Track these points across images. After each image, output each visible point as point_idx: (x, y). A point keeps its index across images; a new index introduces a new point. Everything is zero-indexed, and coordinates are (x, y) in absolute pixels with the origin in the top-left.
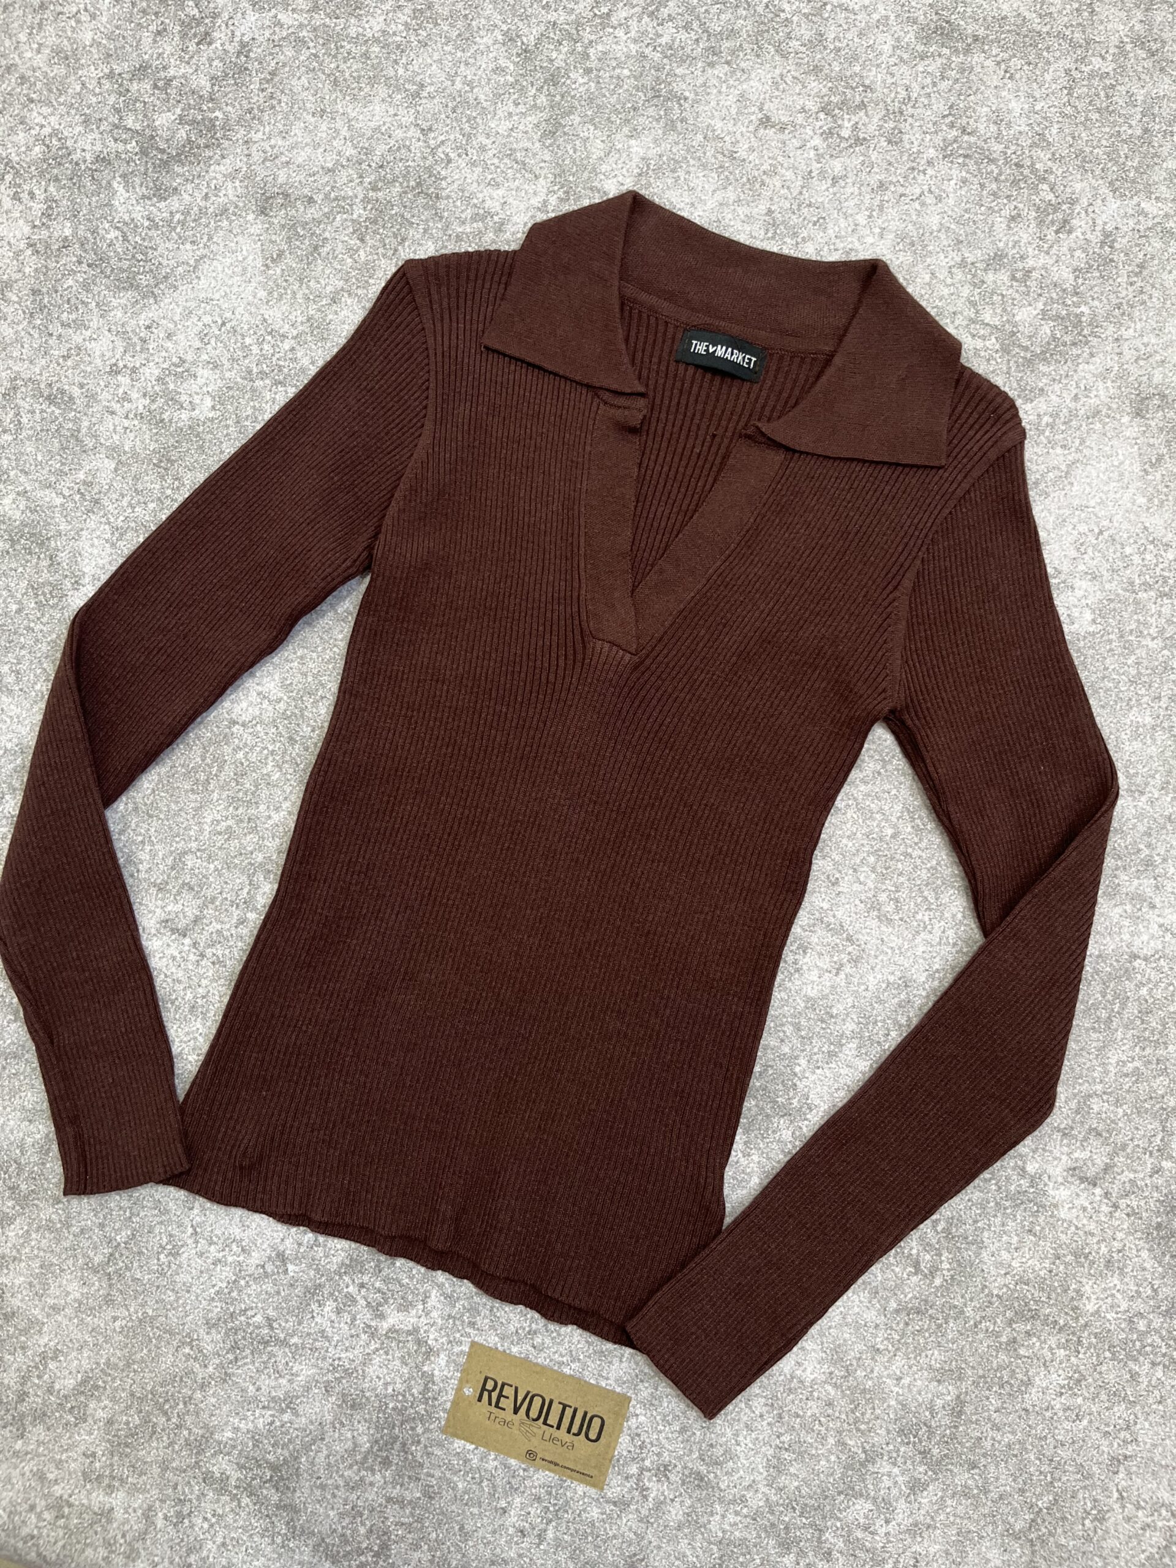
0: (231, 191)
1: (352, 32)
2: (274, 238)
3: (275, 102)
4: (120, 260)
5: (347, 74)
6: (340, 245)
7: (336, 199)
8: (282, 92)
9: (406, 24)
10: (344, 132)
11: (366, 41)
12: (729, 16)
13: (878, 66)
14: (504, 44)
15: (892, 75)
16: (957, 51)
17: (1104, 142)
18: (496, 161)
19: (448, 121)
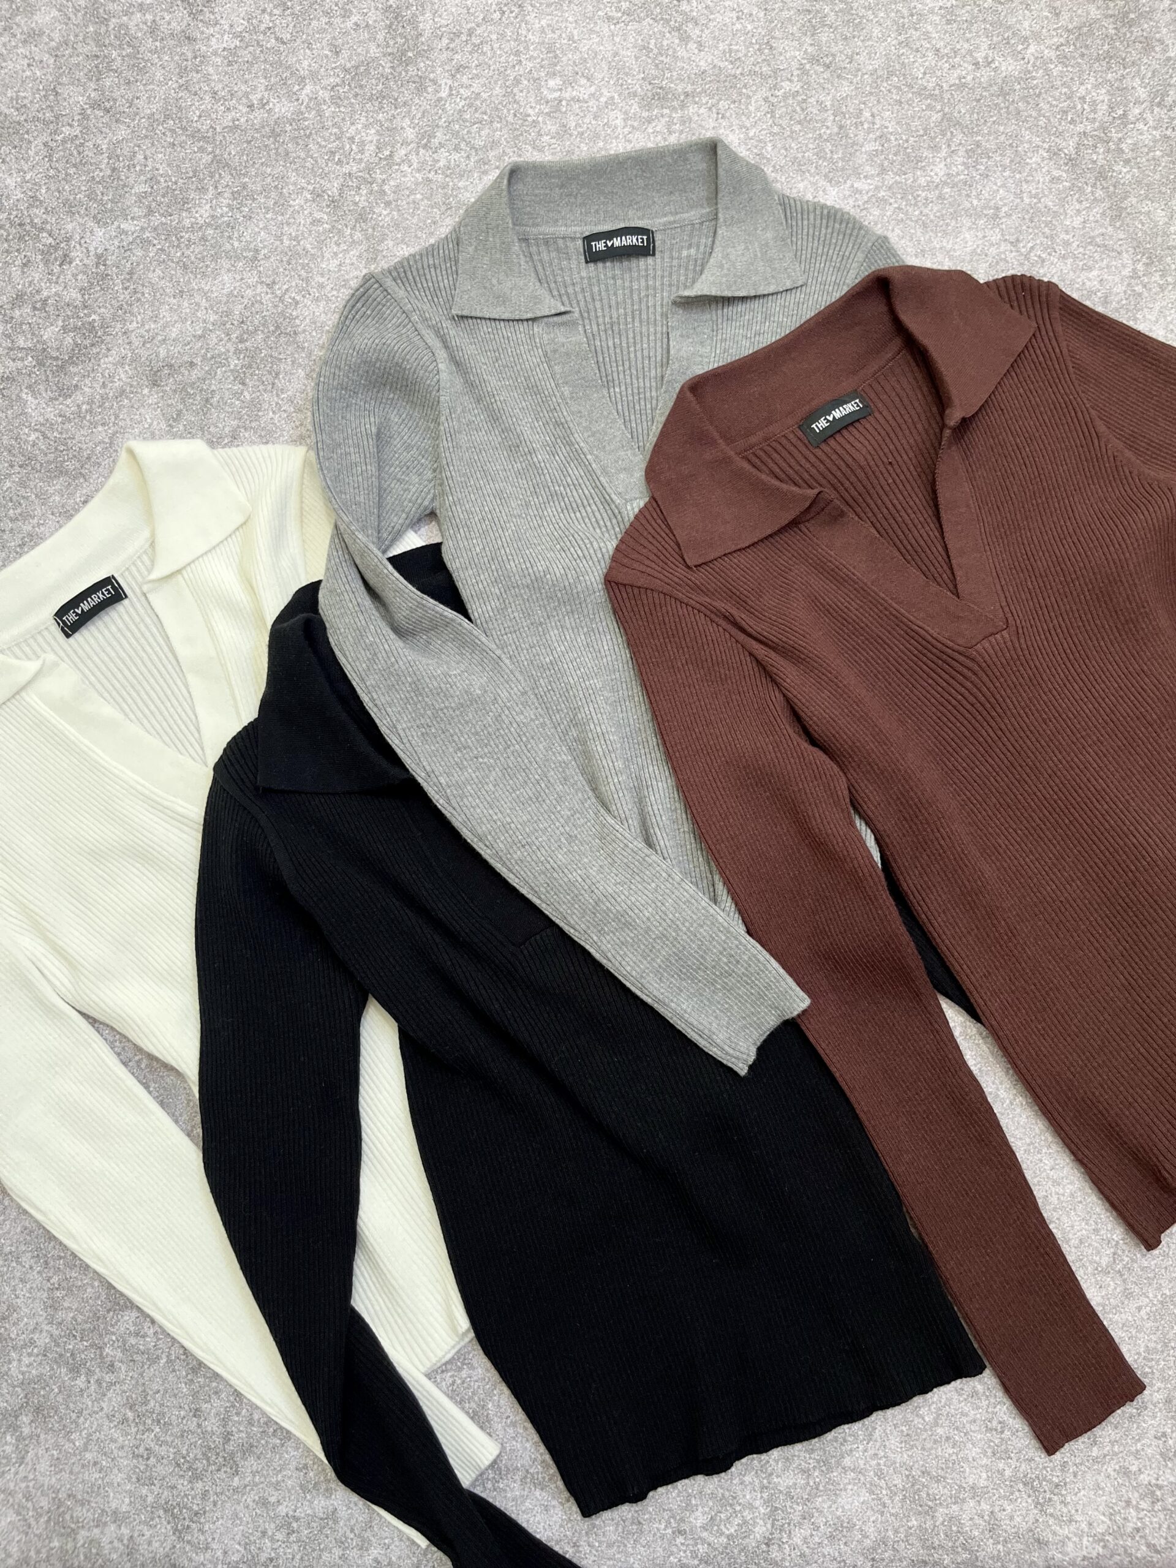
0: (123, 376)
1: (187, 223)
2: (170, 402)
3: (139, 295)
4: (46, 455)
5: (193, 258)
6: (227, 393)
7: (213, 357)
8: (143, 285)
9: (229, 206)
10: (204, 303)
11: (201, 228)
12: (487, 131)
13: (617, 138)
14: (314, 201)
15: (630, 141)
16: (674, 109)
17: (811, 146)
18: (335, 293)
19: (287, 272)
